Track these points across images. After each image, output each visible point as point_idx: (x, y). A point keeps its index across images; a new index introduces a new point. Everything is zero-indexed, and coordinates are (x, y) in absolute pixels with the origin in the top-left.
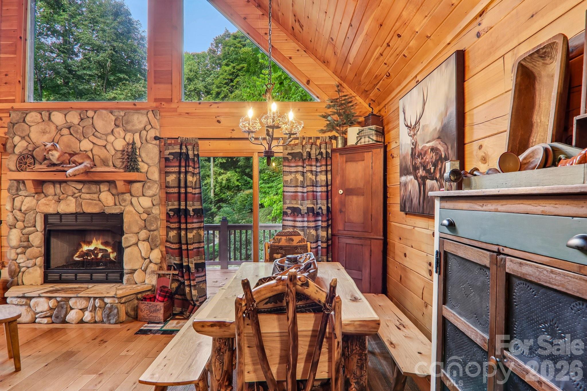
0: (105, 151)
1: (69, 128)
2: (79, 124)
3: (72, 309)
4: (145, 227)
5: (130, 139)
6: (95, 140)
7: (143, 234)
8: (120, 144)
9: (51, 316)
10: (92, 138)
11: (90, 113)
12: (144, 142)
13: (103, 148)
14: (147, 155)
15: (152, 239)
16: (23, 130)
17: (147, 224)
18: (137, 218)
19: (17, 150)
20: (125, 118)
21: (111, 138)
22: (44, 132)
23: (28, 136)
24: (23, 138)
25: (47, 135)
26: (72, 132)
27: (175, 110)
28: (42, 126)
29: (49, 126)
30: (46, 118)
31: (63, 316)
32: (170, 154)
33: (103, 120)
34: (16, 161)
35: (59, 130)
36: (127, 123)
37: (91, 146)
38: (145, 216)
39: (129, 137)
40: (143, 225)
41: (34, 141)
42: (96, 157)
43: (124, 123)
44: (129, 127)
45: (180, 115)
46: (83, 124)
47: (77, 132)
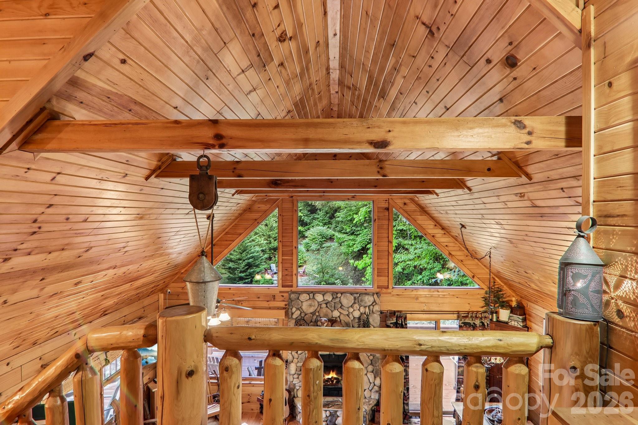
0: (348, 317)
1: (326, 304)
2: (331, 301)
3: (338, 417)
4: (371, 364)
5: (363, 311)
6: (342, 311)
7: (370, 368)
8: (357, 314)
9: (326, 421)
10: (340, 310)
11: (339, 295)
12: (371, 312)
13: (347, 316)
14: (373, 321)
15: (376, 371)
16: (298, 305)
17: (373, 362)
18: (367, 358)
19: (294, 316)
20: (360, 298)
21: (351, 310)
22: (310, 305)
23: (301, 307)
24: (298, 309)
25: (313, 307)
26: (328, 306)
27: (390, 293)
28: (309, 302)
29: (314, 302)
30: (311, 297)
31: (334, 421)
32: (391, 323)
33: (347, 299)
34: (294, 324)
35: (320, 305)
36: (361, 301)
37: (339, 314)
38: (371, 358)
39: (362, 310)
40: (370, 363)
41: (305, 311)
42: (342, 321)
43: (359, 301)
44: (362, 304)
45: (393, 295)
46: (334, 301)
47: (332, 306)
